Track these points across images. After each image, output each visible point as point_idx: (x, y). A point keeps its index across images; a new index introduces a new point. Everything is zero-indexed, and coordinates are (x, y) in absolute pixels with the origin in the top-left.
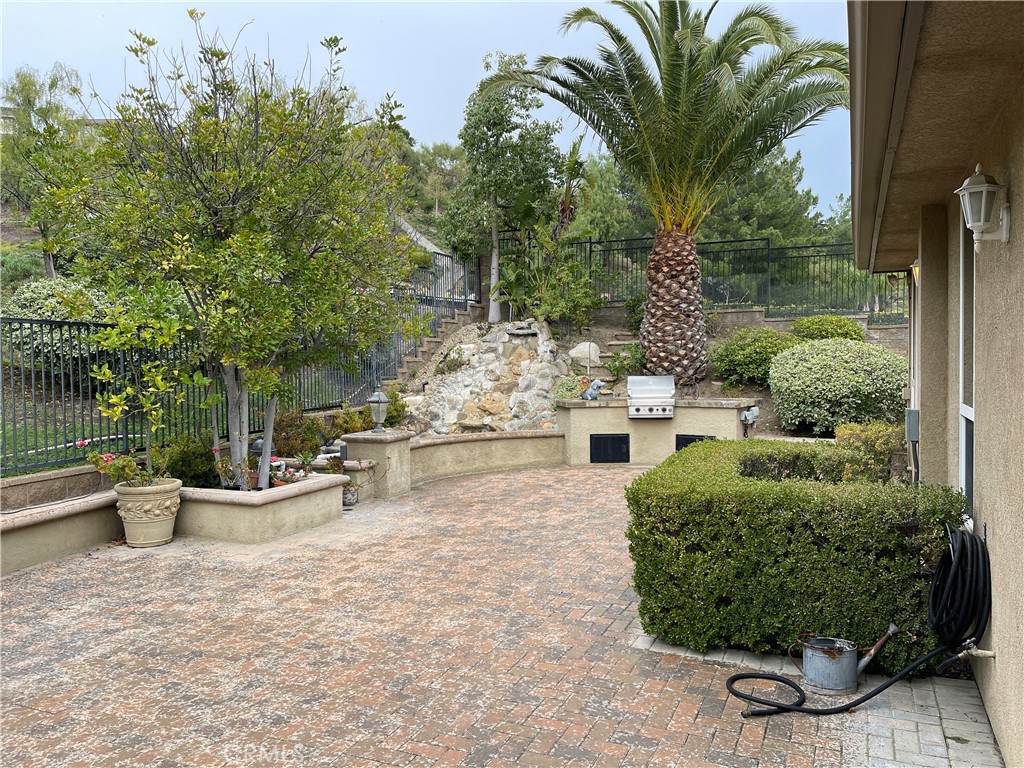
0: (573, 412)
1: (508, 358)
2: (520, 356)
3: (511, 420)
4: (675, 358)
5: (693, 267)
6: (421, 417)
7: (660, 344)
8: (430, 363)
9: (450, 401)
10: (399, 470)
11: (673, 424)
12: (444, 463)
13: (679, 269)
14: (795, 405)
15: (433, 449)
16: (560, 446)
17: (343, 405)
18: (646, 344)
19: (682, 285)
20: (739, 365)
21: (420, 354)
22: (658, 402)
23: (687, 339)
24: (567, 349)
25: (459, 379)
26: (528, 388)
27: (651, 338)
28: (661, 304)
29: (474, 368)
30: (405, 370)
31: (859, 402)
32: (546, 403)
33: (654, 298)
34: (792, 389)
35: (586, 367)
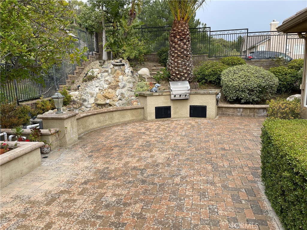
0: (148, 98)
1: (113, 75)
2: (118, 74)
3: (118, 101)
4: (182, 74)
5: (188, 36)
6: (78, 101)
7: (176, 68)
8: (80, 77)
9: (91, 94)
10: (72, 131)
11: (189, 101)
12: (92, 124)
13: (184, 37)
14: (235, 91)
15: (87, 118)
16: (142, 112)
17: (41, 97)
18: (170, 68)
19: (185, 44)
20: (206, 76)
21: (75, 73)
22: (183, 92)
23: (187, 66)
24: (137, 71)
25: (93, 84)
26: (124, 87)
27: (173, 66)
28: (176, 51)
29: (99, 79)
30: (69, 80)
31: (261, 90)
32: (133, 93)
33: (173, 49)
34: (234, 85)
35: (145, 78)
